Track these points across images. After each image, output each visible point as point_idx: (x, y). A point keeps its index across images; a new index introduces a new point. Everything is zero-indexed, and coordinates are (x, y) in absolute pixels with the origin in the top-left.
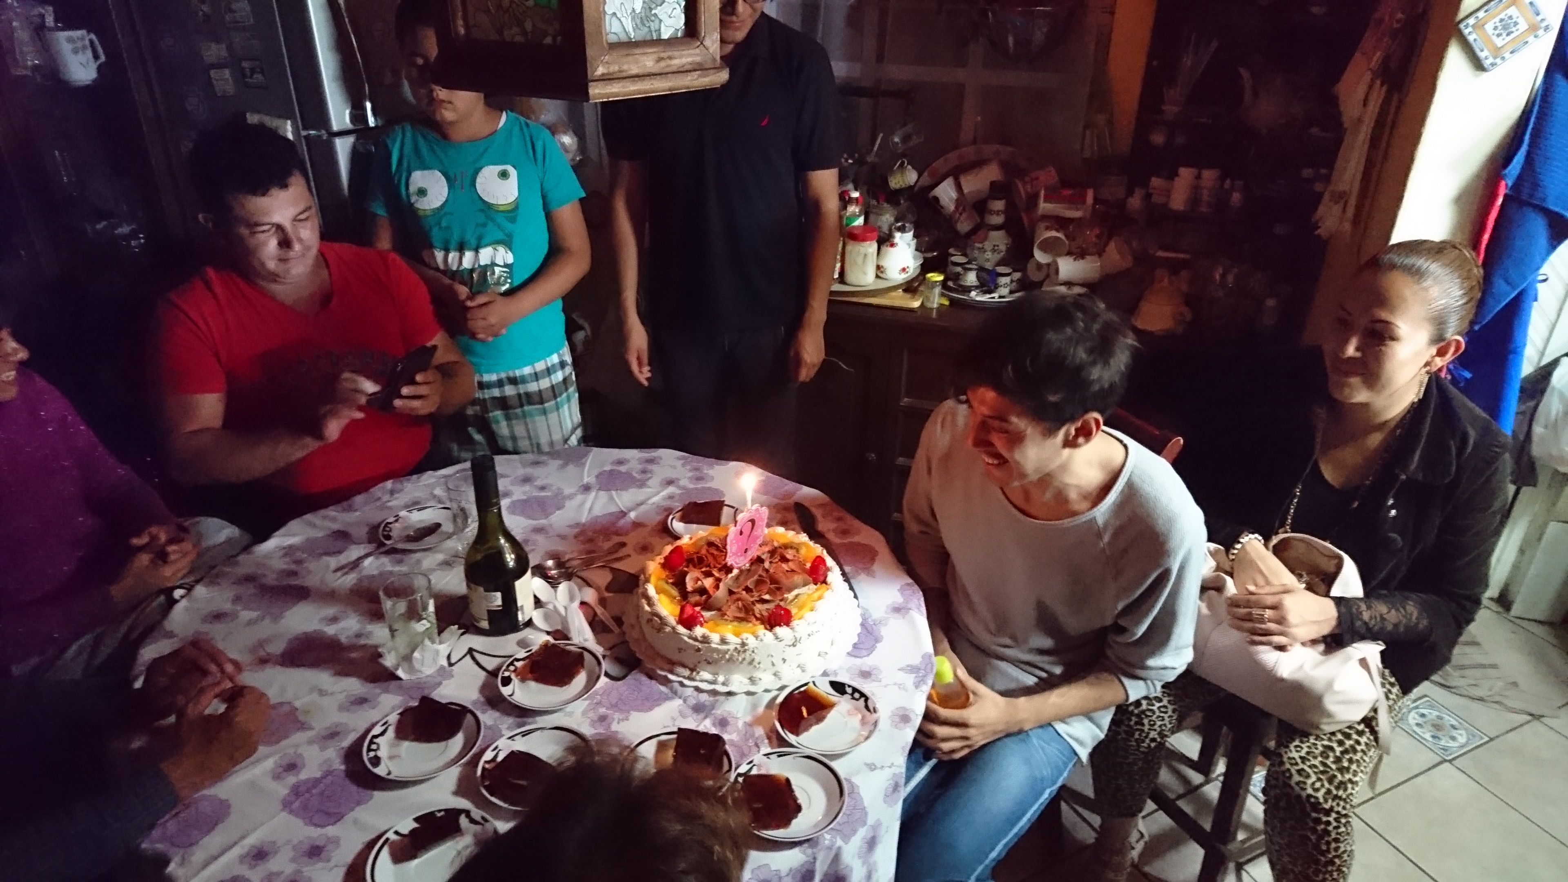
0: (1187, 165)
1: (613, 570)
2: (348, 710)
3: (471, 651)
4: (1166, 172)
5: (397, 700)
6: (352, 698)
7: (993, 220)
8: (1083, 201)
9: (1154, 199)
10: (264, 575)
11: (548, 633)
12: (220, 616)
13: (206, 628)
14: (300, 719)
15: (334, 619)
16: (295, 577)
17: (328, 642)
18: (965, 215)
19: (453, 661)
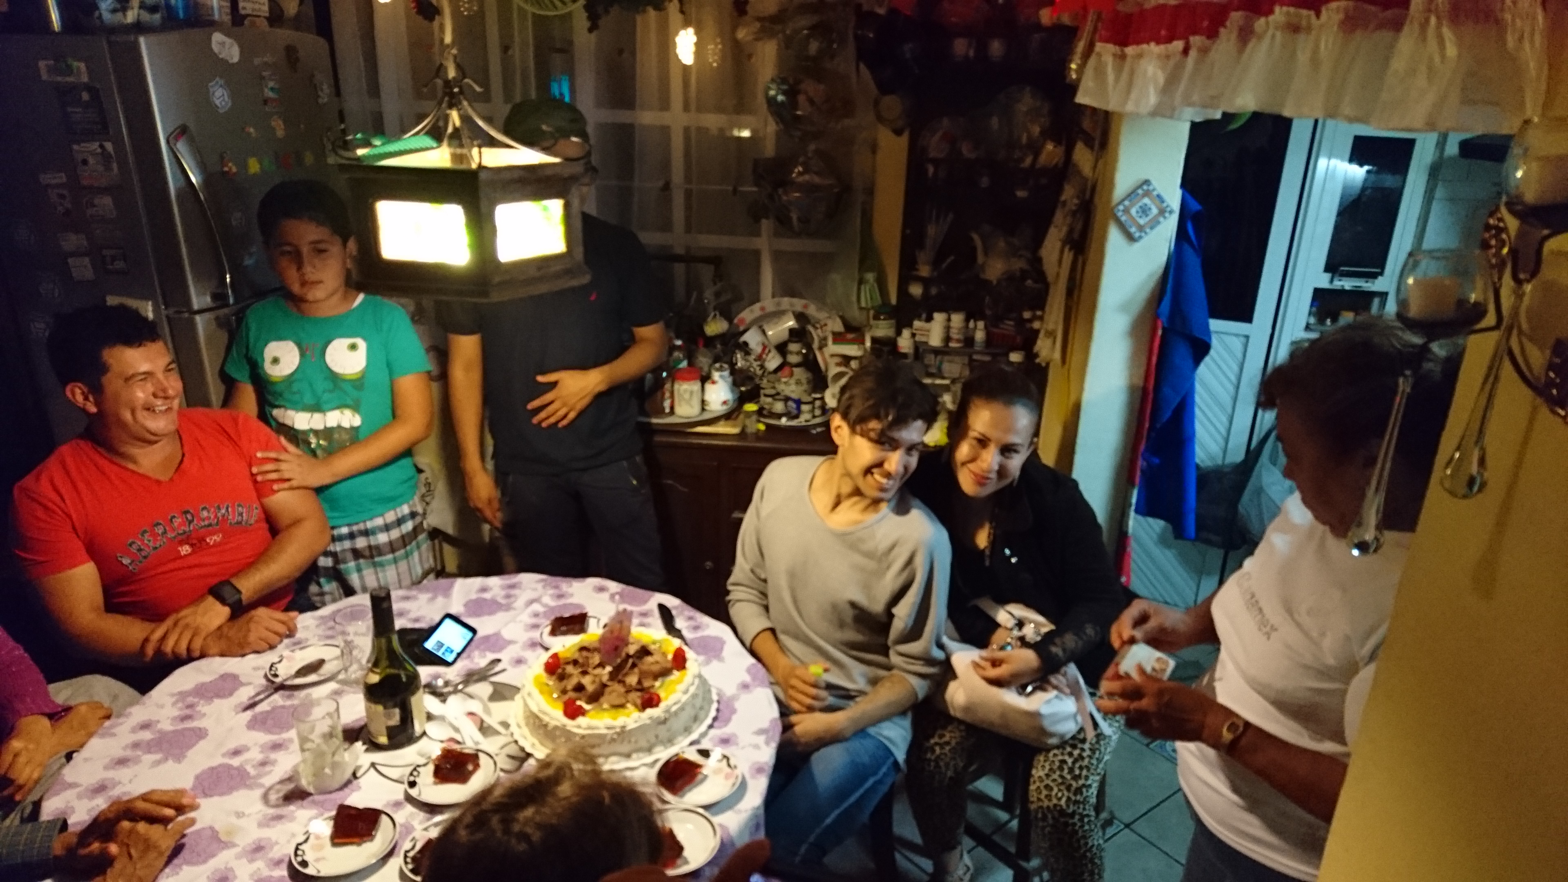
0: (940, 310)
1: (493, 683)
2: (268, 826)
3: (373, 765)
4: (924, 316)
5: (313, 812)
6: (270, 816)
7: (793, 359)
8: (862, 342)
9: (917, 338)
10: (158, 722)
11: (442, 742)
12: (122, 762)
13: (111, 774)
14: (223, 839)
15: (236, 753)
16: (190, 721)
17: (235, 772)
18: (771, 355)
19: (358, 775)
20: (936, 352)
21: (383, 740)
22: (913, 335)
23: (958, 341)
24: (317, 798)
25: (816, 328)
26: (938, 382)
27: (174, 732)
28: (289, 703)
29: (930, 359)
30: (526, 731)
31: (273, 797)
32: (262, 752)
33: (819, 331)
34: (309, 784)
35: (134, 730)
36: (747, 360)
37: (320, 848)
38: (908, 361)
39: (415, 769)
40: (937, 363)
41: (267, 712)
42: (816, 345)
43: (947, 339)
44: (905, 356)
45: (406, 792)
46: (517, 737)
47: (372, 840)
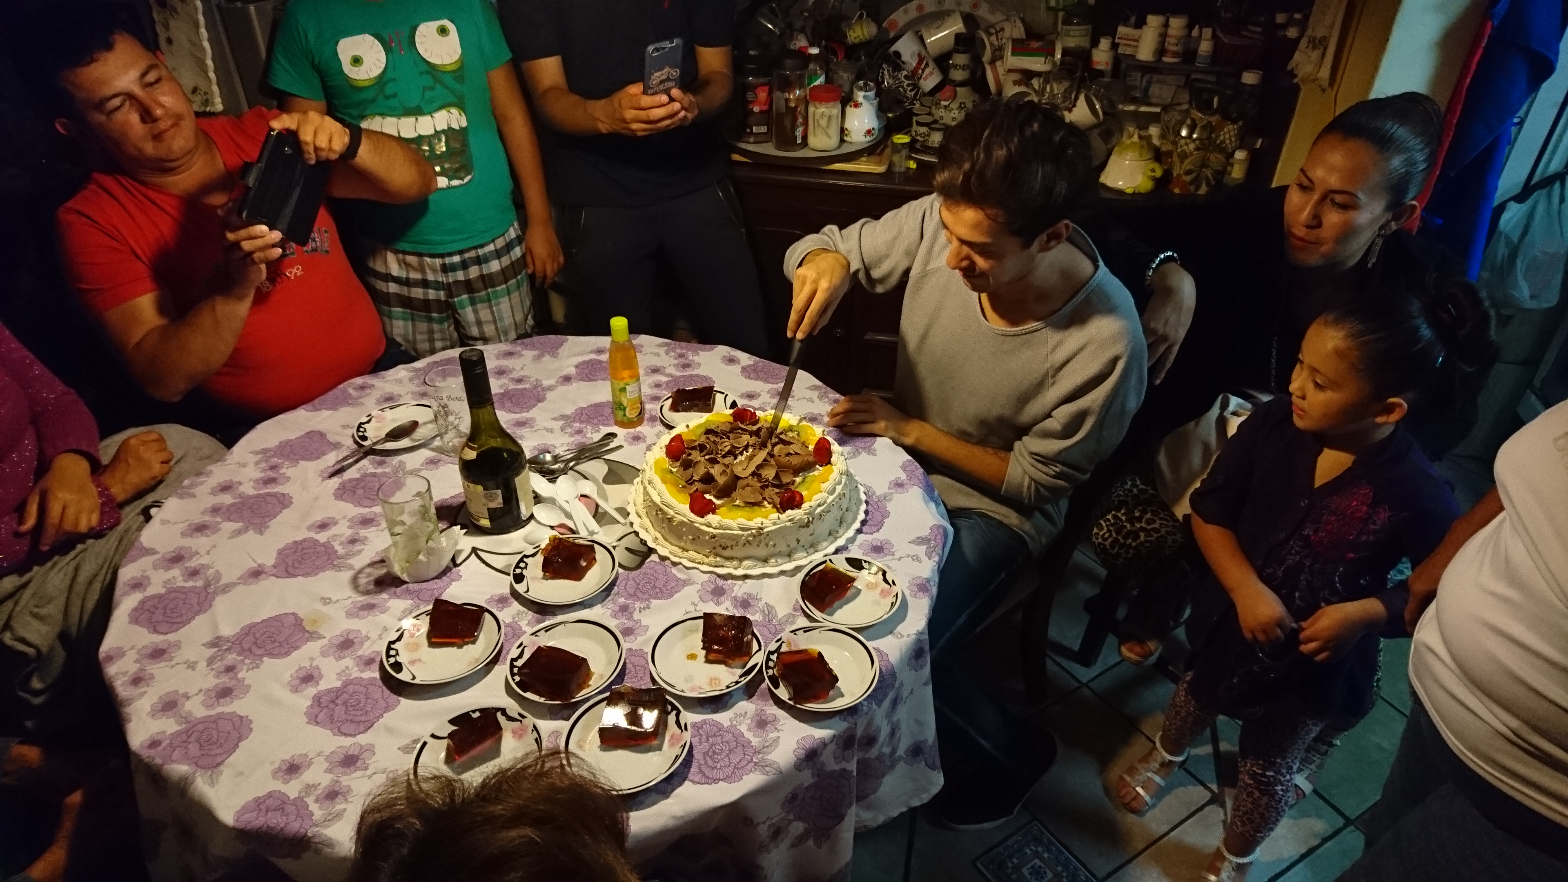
0: (1155, 12)
1: (607, 461)
2: (357, 616)
3: (474, 550)
4: (1133, 20)
5: (406, 603)
6: (359, 605)
7: (958, 75)
8: (1052, 53)
9: (1120, 50)
10: (240, 483)
11: (552, 528)
12: (200, 529)
13: (188, 542)
14: (308, 628)
15: (323, 526)
16: (273, 485)
17: (320, 549)
18: (927, 71)
19: (458, 562)
20: (1145, 68)
21: (485, 523)
22: (1114, 46)
23: (1175, 54)
24: (411, 586)
25: (989, 34)
26: (1143, 109)
27: (258, 496)
28: (379, 470)
29: (1136, 79)
30: (647, 522)
31: (363, 580)
32: (350, 527)
33: (994, 38)
34: (402, 569)
35: (214, 492)
36: (895, 78)
37: (416, 647)
38: (1107, 80)
39: (521, 560)
40: (1144, 84)
41: (357, 479)
42: (987, 57)
43: (1161, 51)
44: (1101, 73)
45: (511, 586)
46: (636, 527)
47: (474, 642)
